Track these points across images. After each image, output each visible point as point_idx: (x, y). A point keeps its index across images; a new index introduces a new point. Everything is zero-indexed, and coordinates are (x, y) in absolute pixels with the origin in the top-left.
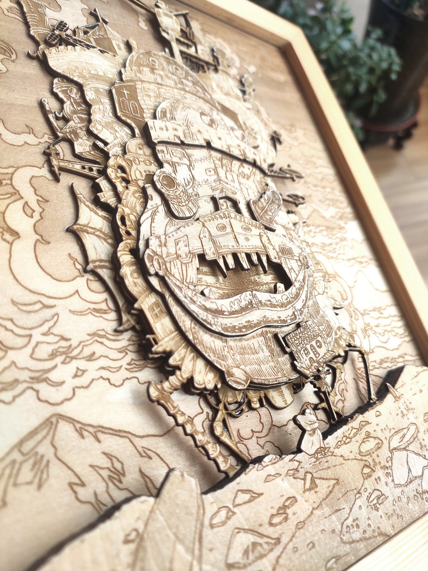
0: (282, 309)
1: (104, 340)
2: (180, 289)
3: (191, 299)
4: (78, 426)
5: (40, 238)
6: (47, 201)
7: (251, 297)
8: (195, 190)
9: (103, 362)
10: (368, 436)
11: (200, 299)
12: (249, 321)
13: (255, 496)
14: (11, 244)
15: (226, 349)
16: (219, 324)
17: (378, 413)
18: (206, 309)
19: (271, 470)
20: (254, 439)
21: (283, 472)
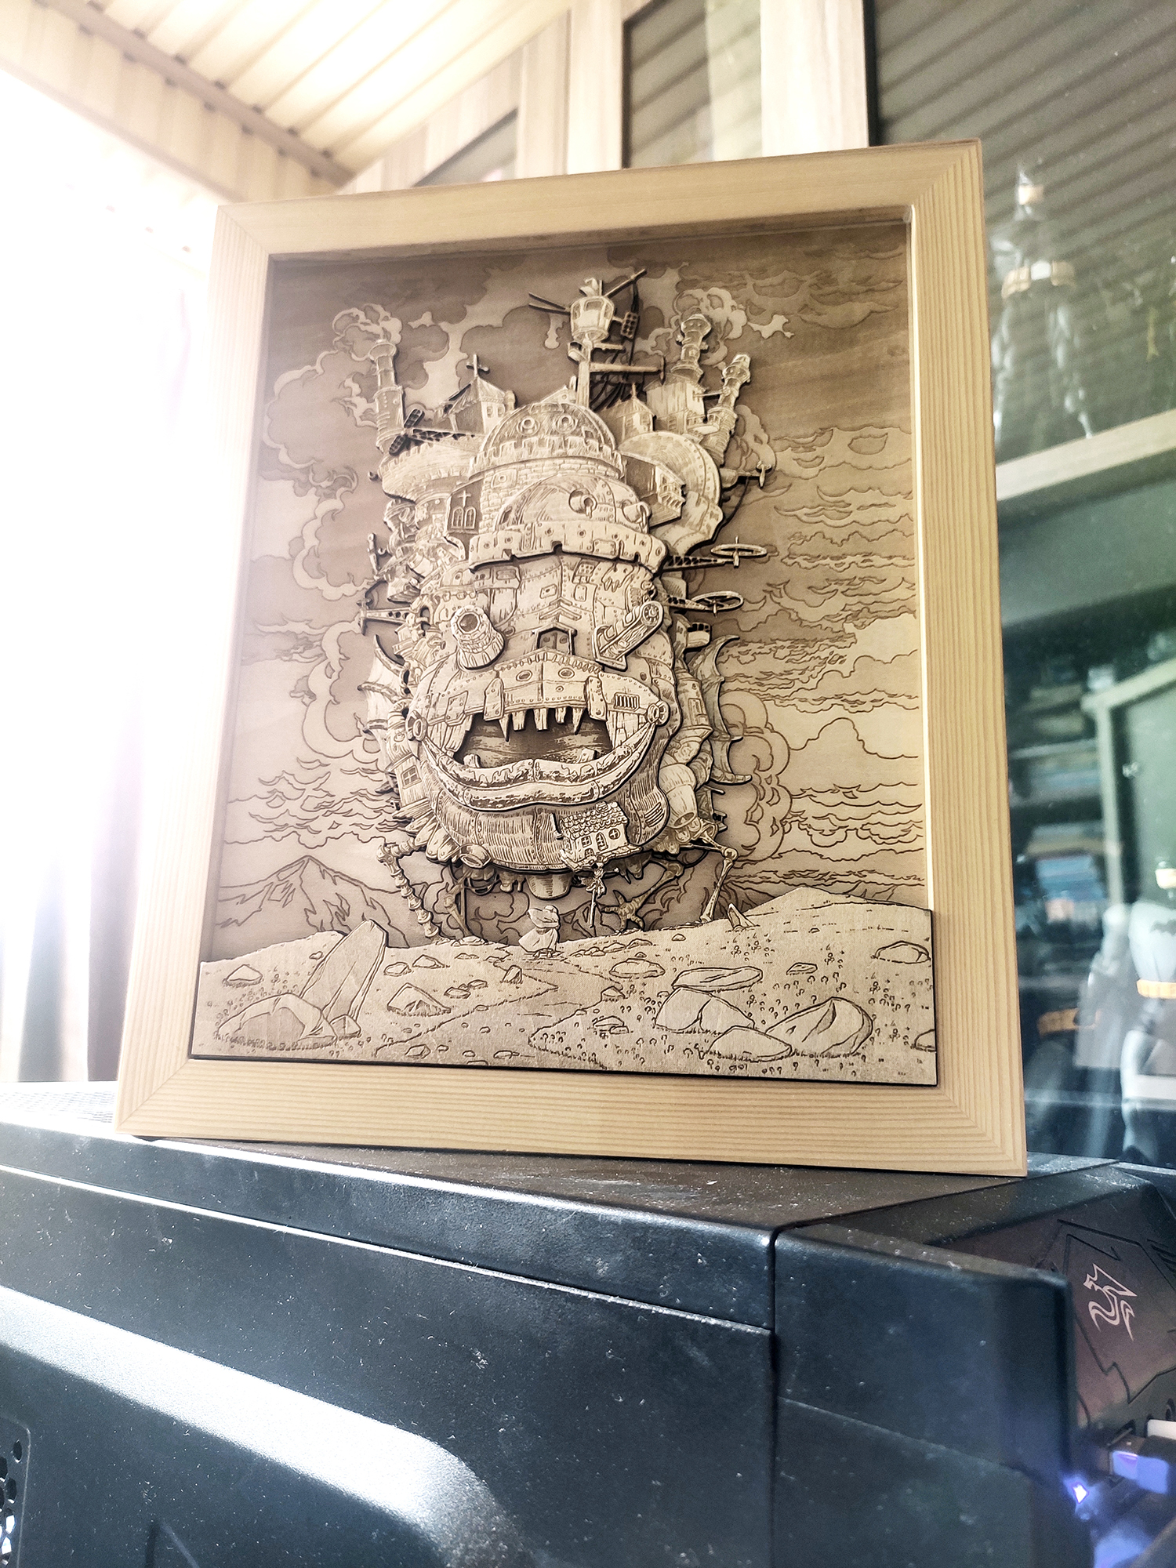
0: (574, 783)
1: (364, 800)
2: (434, 755)
3: (444, 767)
4: (323, 868)
5: (332, 698)
6: (348, 658)
7: (529, 767)
8: (512, 624)
9: (357, 819)
10: (641, 957)
11: (455, 767)
12: (512, 796)
13: (438, 965)
14: (308, 706)
15: (473, 824)
16: (469, 796)
17: (679, 937)
18: (458, 779)
19: (468, 950)
20: (495, 921)
21: (483, 956)
